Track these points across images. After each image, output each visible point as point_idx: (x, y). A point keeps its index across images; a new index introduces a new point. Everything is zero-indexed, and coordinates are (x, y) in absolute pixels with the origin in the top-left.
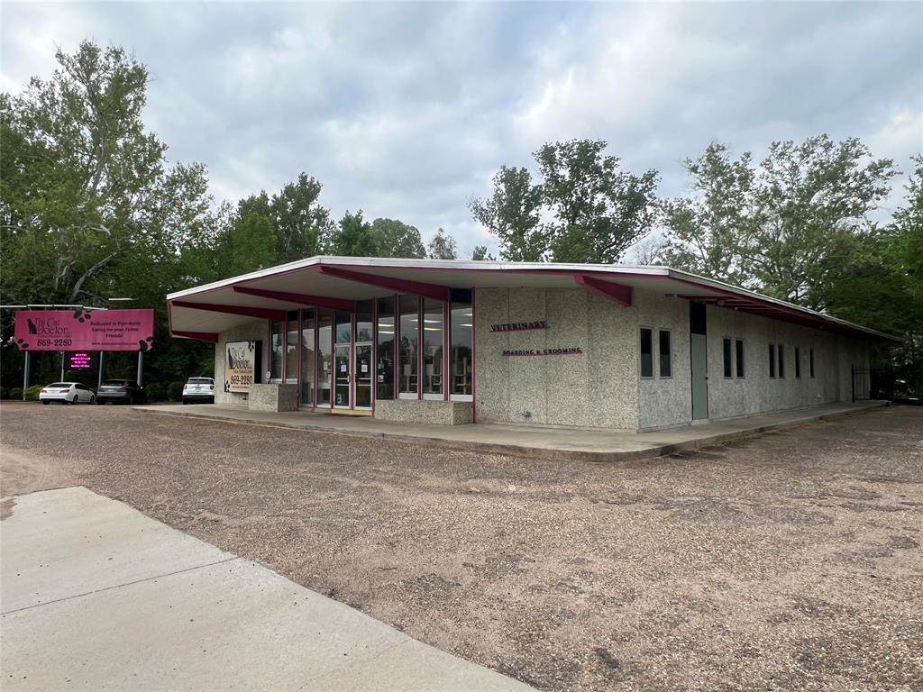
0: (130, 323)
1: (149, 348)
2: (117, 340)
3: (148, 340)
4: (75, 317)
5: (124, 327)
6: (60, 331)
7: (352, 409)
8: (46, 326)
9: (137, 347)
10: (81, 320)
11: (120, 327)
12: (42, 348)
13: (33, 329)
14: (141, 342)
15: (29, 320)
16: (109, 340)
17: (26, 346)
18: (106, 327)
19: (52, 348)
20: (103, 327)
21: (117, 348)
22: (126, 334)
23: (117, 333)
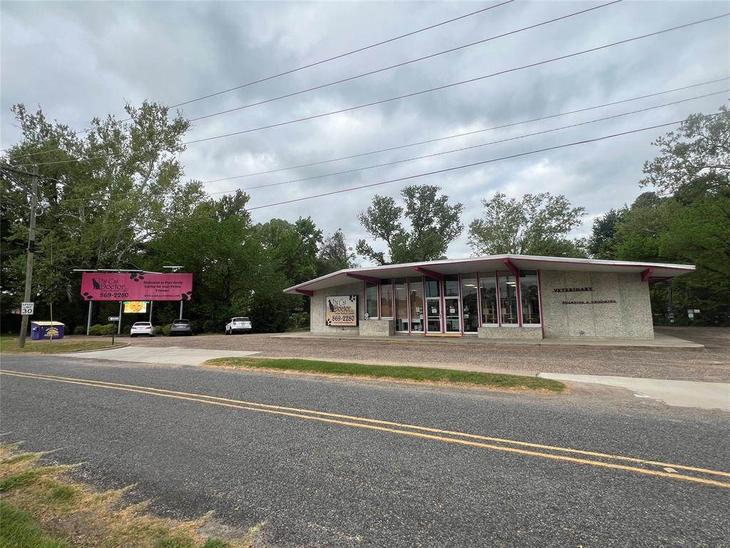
0: (175, 283)
1: (189, 298)
2: (165, 293)
3: (188, 293)
4: (131, 278)
5: (170, 285)
6: (119, 287)
7: (444, 332)
8: (107, 284)
9: (180, 298)
10: (136, 280)
11: (167, 285)
12: (104, 299)
13: (97, 286)
14: (183, 295)
15: (94, 280)
16: (158, 293)
17: (91, 297)
18: (156, 285)
19: (113, 298)
20: (153, 285)
21: (164, 299)
22: (171, 289)
23: (164, 289)
